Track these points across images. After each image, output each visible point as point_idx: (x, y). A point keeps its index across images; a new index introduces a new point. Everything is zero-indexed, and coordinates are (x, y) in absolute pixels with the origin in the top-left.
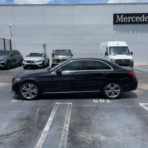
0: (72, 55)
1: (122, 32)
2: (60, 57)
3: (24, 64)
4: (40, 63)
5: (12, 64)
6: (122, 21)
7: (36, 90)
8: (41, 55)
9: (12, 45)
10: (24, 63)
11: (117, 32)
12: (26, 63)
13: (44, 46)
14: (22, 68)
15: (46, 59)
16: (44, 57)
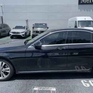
0: (48, 28)
1: (85, 11)
2: (39, 29)
3: (10, 35)
4: (23, 34)
5: (1, 34)
6: (85, 2)
7: (9, 68)
8: (24, 28)
9: (3, 21)
10: (10, 33)
11: (81, 11)
12: (12, 34)
13: (27, 21)
14: (9, 37)
15: (28, 30)
16: (27, 29)
